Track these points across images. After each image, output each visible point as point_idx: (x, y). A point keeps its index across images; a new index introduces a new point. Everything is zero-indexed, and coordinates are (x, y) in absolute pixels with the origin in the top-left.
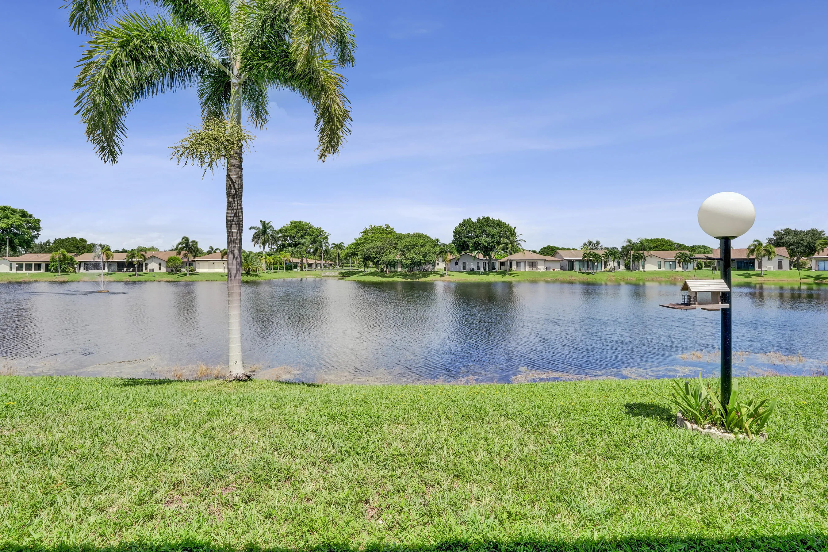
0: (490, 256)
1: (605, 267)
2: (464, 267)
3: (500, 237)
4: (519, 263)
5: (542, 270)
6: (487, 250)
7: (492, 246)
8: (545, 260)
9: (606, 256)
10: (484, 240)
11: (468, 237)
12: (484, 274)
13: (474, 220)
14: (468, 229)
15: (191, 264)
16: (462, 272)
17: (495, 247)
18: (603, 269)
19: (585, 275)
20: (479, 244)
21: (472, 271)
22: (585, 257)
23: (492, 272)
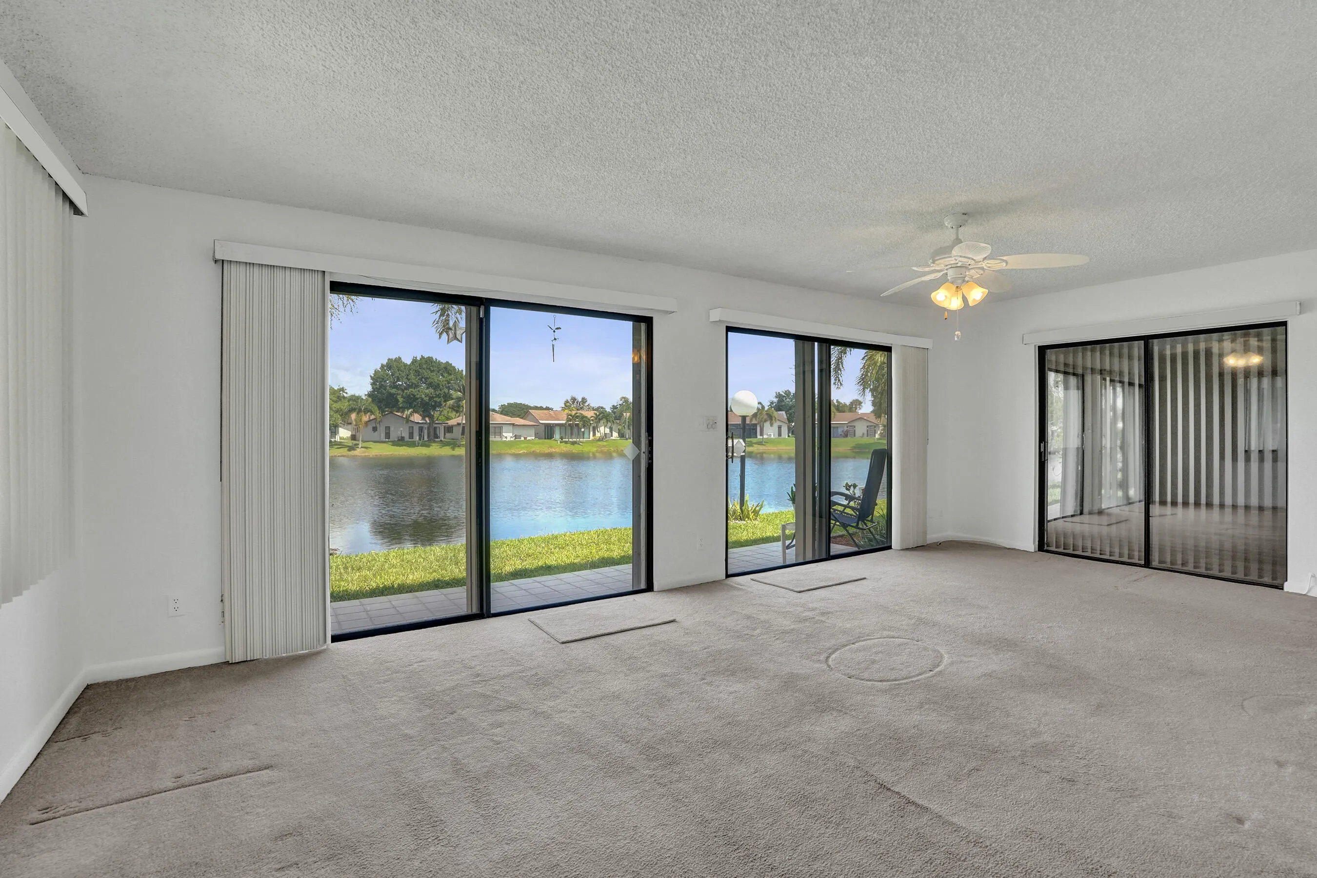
0: (431, 417)
1: (594, 434)
2: (388, 435)
3: (449, 388)
5: (509, 439)
6: (426, 408)
7: (436, 402)
8: (513, 424)
9: (596, 419)
10: (423, 392)
11: (396, 387)
12: (422, 446)
13: (408, 361)
14: (397, 375)
16: (384, 442)
17: (440, 404)
18: (591, 437)
19: (569, 445)
20: (415, 399)
21: (400, 442)
22: (568, 420)
23: (435, 442)
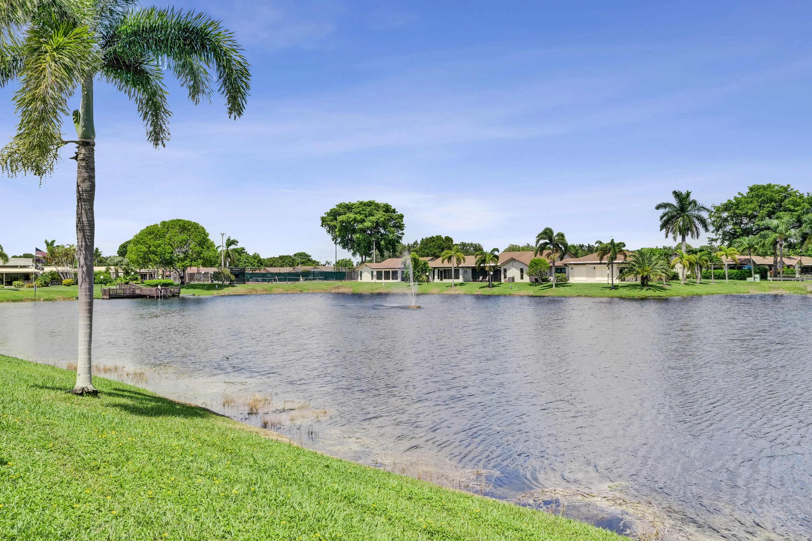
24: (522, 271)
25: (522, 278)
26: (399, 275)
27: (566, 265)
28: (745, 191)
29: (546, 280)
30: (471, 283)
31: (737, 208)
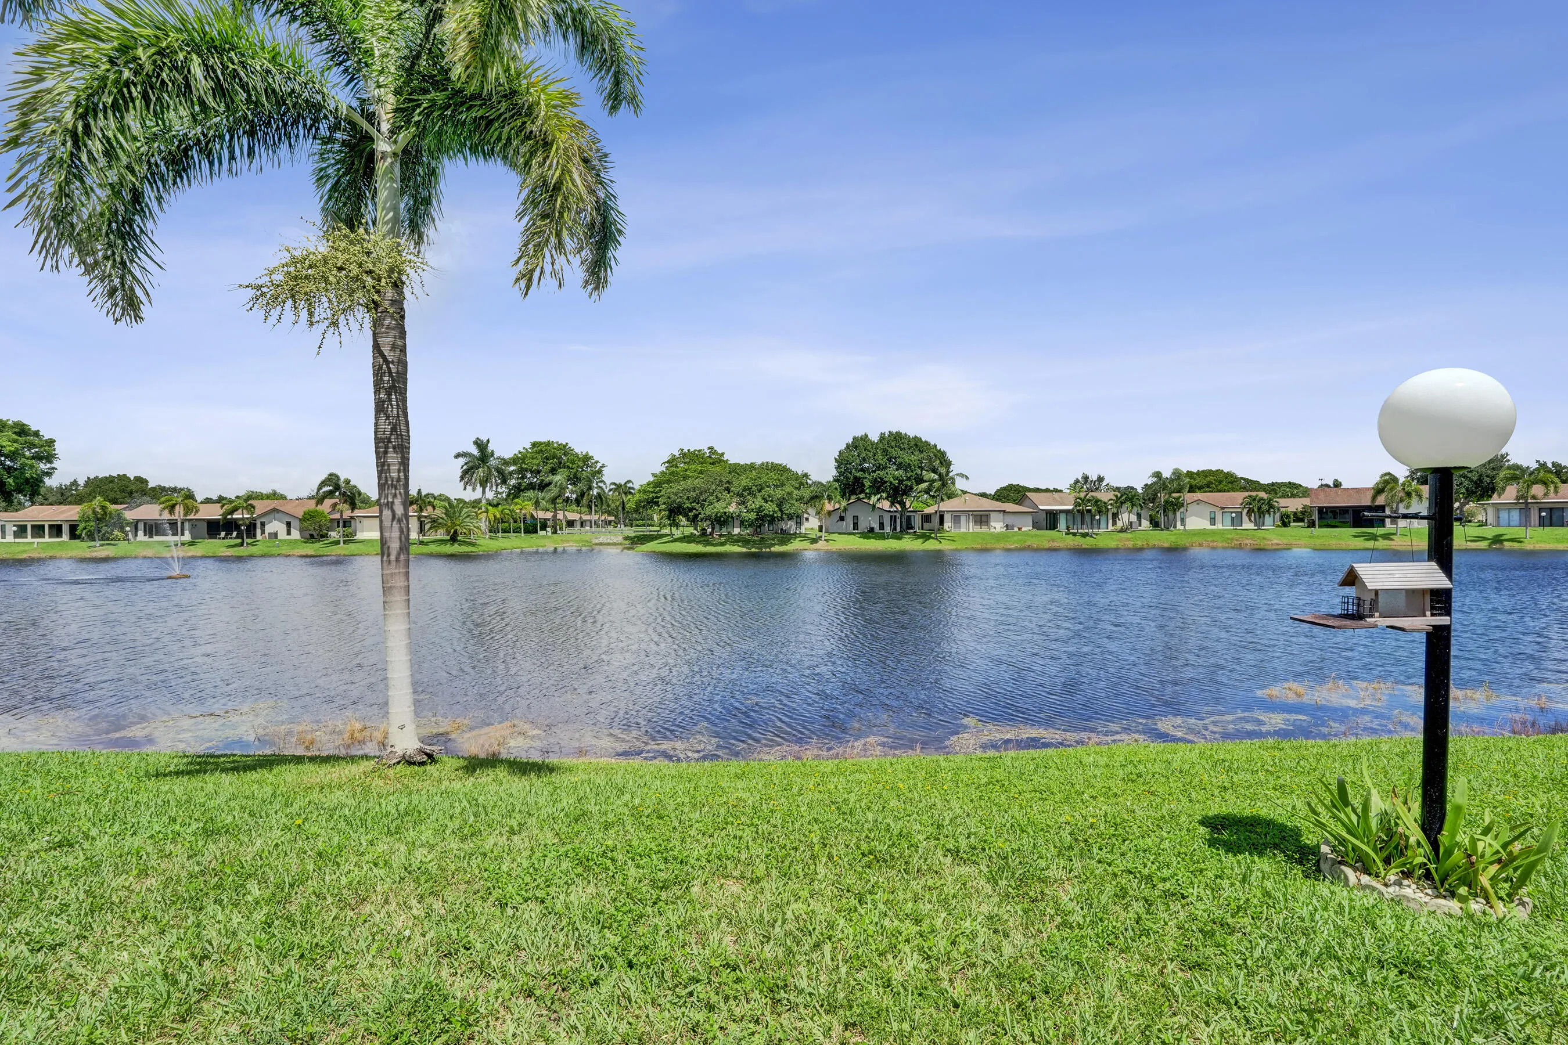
0: (903, 504)
1: (1114, 523)
2: (856, 526)
4: (956, 517)
5: (998, 530)
6: (898, 493)
7: (906, 486)
8: (1004, 511)
9: (1116, 502)
10: (892, 474)
11: (863, 470)
12: (893, 537)
13: (875, 438)
14: (863, 455)
15: (347, 523)
16: (852, 534)
17: (911, 488)
18: (1111, 527)
19: (1078, 537)
20: (883, 483)
21: (870, 533)
22: (1077, 505)
23: (908, 533)
24: (289, 524)
25: (289, 533)
26: (66, 529)
27: (352, 518)
28: (528, 446)
29: (325, 536)
30: (207, 541)
31: (524, 462)
